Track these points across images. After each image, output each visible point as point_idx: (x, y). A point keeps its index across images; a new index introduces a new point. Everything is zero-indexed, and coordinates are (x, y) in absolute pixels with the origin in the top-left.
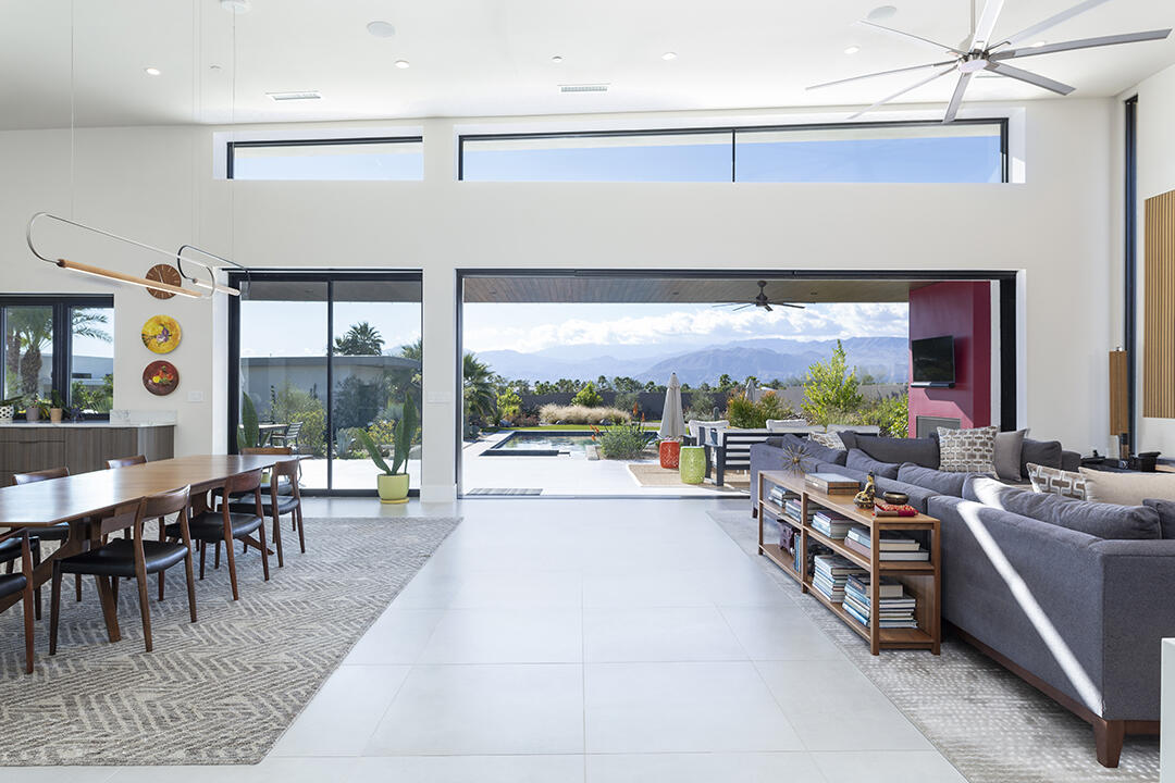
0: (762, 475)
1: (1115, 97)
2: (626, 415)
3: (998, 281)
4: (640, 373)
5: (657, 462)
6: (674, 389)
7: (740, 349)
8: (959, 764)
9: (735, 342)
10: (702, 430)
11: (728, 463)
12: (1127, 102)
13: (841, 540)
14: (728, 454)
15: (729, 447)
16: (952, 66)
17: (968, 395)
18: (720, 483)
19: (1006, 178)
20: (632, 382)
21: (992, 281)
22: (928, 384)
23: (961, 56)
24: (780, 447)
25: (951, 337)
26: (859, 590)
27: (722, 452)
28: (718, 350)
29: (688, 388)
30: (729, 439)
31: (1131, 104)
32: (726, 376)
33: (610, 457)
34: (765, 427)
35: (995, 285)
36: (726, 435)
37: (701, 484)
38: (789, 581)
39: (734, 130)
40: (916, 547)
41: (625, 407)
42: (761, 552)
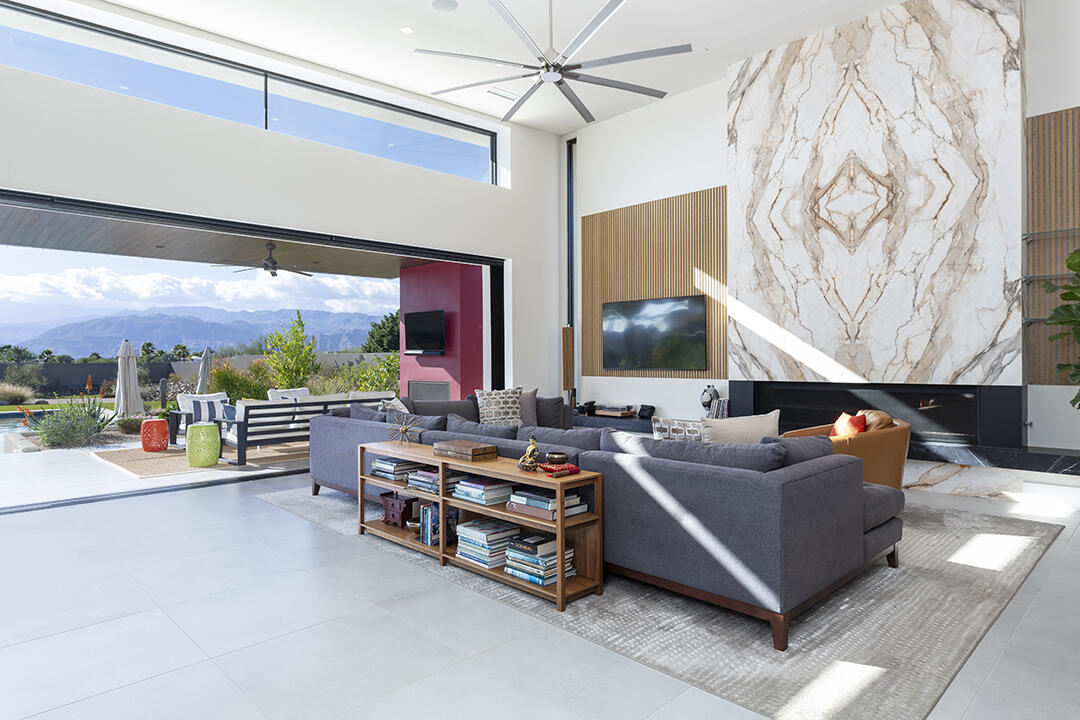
0: (363, 449)
1: (561, 137)
2: (27, 392)
3: (489, 267)
4: (24, 340)
5: (139, 445)
6: (127, 360)
7: (161, 316)
8: (718, 691)
9: (155, 308)
10: (197, 405)
11: (249, 439)
12: (568, 142)
13: (502, 505)
14: (250, 430)
15: (250, 421)
16: (535, 71)
17: (456, 362)
18: (242, 461)
19: (495, 181)
20: (18, 351)
21: (483, 266)
22: (420, 352)
23: (543, 64)
24: (348, 416)
25: (442, 311)
26: (527, 552)
27: (243, 428)
28: (135, 316)
29: (99, 357)
30: (251, 412)
31: (572, 143)
32: (150, 345)
33: (54, 445)
34: (267, 399)
35: (486, 270)
36: (248, 409)
37: (215, 465)
38: (419, 556)
39: (266, 74)
40: (577, 500)
41: (22, 381)
42: (362, 531)
